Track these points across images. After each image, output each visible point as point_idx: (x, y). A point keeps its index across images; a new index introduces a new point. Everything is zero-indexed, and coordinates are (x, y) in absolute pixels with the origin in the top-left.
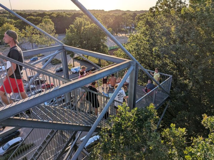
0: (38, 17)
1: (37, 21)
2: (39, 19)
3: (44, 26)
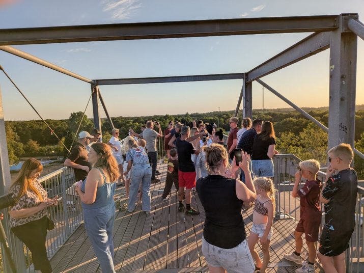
0: (300, 119)
1: (299, 125)
2: (303, 121)
3: (312, 133)
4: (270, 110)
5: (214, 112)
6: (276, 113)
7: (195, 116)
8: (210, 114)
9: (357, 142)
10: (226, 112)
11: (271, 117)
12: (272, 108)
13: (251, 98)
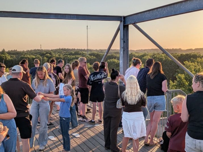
4: (93, 50)
5: (35, 50)
6: (99, 53)
7: (13, 54)
8: (31, 52)
9: (174, 82)
10: (48, 51)
11: (95, 57)
12: (94, 49)
13: (128, 40)
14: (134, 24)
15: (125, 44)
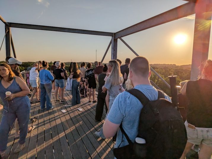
5: (68, 62)
13: (116, 49)
14: (120, 38)
15: (115, 51)
